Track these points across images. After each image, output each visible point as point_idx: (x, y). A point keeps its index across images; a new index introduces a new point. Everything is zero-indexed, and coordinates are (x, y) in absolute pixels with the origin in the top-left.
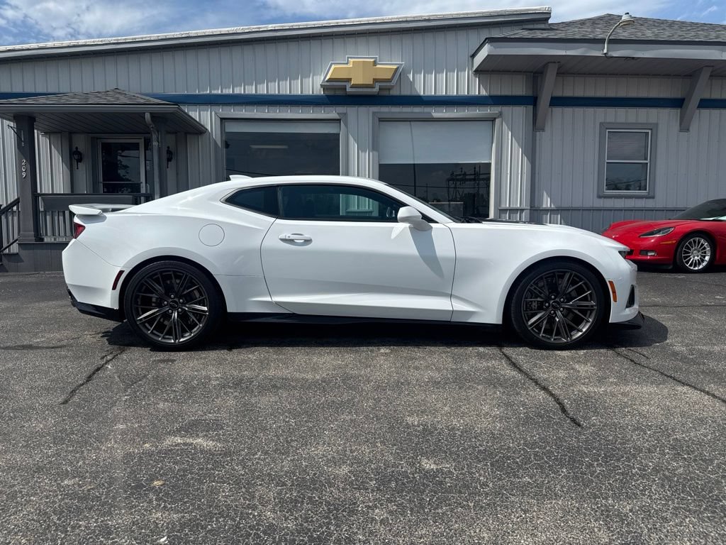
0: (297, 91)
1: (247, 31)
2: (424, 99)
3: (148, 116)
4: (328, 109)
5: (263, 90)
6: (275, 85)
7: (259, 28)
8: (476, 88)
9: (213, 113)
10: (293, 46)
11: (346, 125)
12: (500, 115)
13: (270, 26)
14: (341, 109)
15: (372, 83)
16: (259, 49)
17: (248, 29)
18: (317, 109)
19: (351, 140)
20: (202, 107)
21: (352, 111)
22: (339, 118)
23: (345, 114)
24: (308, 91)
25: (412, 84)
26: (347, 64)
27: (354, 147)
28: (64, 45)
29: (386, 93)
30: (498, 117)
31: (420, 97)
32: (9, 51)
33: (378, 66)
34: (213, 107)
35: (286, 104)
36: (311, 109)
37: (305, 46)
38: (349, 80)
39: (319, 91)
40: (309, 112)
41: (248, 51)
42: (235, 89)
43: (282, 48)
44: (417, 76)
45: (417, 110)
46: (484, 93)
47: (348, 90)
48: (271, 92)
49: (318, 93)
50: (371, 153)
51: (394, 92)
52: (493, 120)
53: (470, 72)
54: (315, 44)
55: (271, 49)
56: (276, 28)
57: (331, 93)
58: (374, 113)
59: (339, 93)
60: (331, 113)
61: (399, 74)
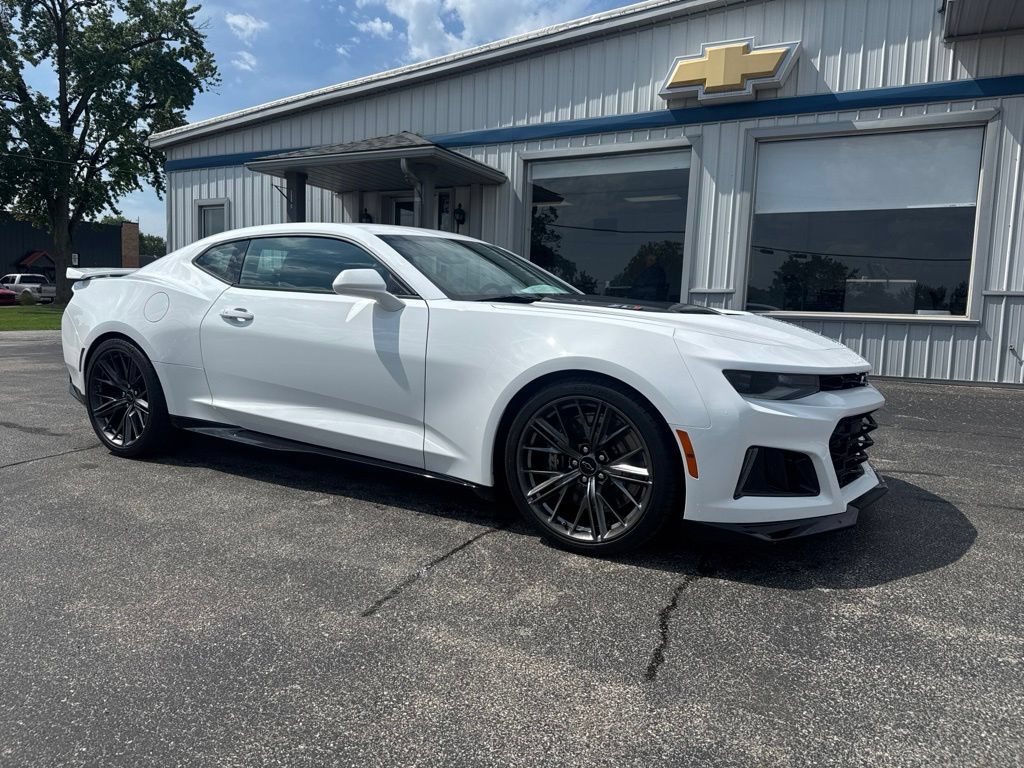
0: (628, 110)
1: (562, 29)
2: (840, 99)
3: (403, 163)
4: (673, 131)
5: (580, 113)
6: (598, 103)
7: (579, 22)
8: (948, 68)
9: (516, 154)
10: (628, 42)
11: (700, 154)
12: (999, 114)
13: (594, 16)
14: (694, 130)
15: (739, 82)
16: (581, 53)
17: (563, 26)
18: (656, 133)
19: (707, 175)
20: (503, 147)
21: (710, 131)
22: (688, 143)
23: (700, 137)
24: (645, 108)
25: (819, 76)
26: (702, 56)
27: (710, 186)
28: (358, 83)
29: (771, 96)
30: (993, 119)
31: (832, 96)
32: (307, 98)
33: (753, 53)
34: (518, 146)
35: (611, 130)
36: (646, 134)
37: (645, 39)
38: (702, 82)
39: (661, 105)
40: (644, 139)
41: (566, 59)
42: (531, 119)
43: (612, 46)
44: (830, 60)
45: (826, 119)
46: (964, 75)
47: (702, 97)
48: (593, 115)
49: (660, 109)
50: (738, 197)
51: (787, 93)
52: (983, 125)
53: (937, 39)
54: (659, 34)
55: (595, 51)
56: (602, 18)
57: (678, 106)
58: (747, 130)
59: (691, 105)
60: (678, 137)
61: (797, 62)
